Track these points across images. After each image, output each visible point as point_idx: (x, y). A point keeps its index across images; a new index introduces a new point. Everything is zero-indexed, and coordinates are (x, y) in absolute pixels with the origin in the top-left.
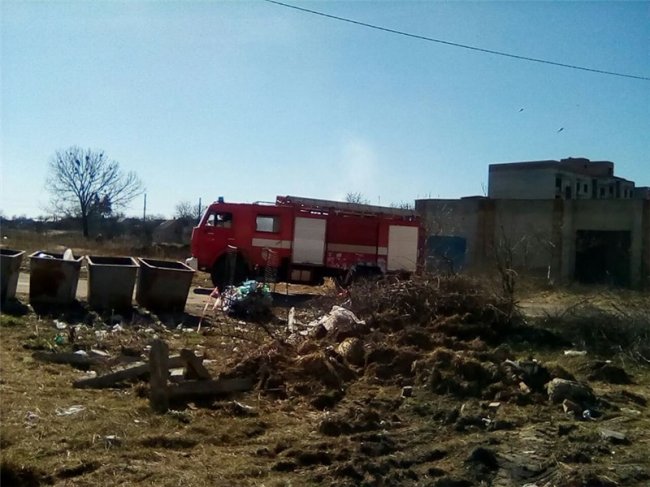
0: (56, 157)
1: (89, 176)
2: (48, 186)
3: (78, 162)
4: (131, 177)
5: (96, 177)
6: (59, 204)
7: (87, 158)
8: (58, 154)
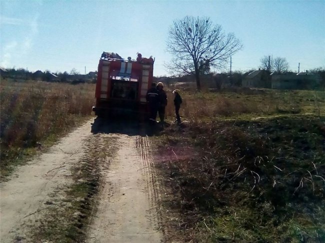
0: (174, 26)
1: (198, 40)
2: (169, 49)
3: (190, 30)
4: (231, 36)
5: (204, 40)
6: (178, 62)
7: (197, 26)
8: (175, 24)
